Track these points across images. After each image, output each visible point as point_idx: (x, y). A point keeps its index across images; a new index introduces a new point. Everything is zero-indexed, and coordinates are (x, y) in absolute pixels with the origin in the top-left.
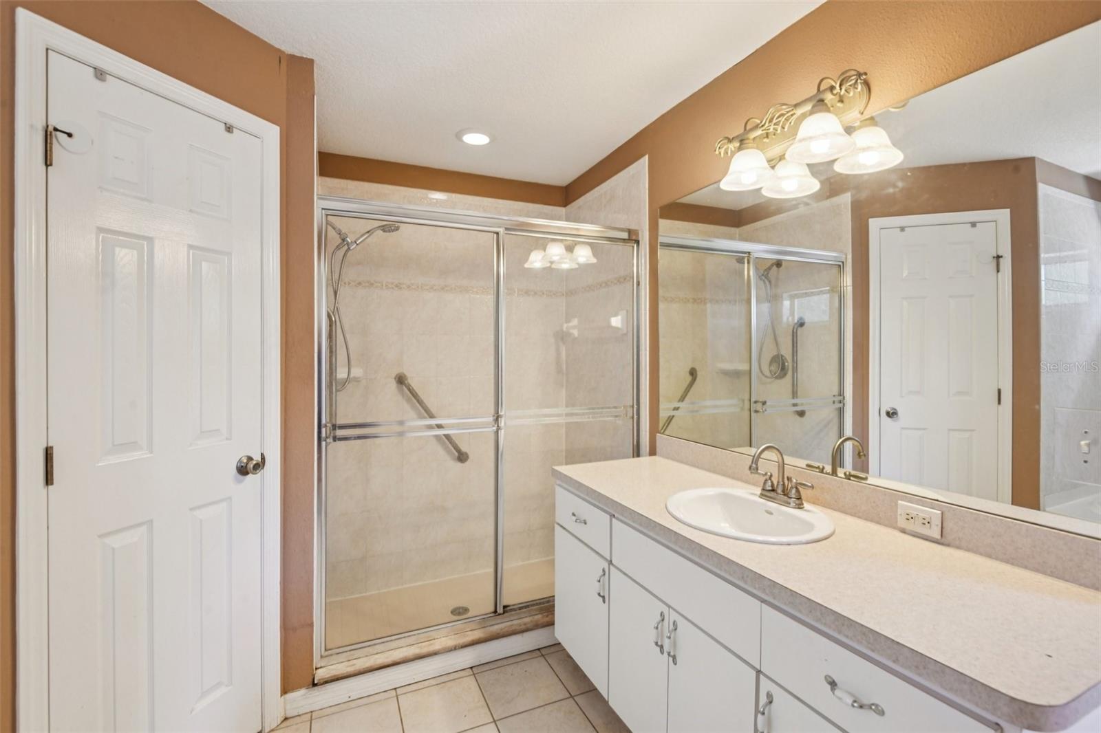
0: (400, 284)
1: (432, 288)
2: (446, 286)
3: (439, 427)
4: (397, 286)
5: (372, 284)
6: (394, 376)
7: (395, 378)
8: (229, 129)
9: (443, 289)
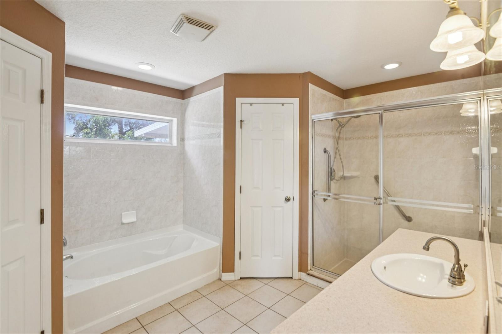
0: (376, 136)
1: (392, 136)
2: (399, 134)
3: (394, 201)
4: (375, 137)
5: (364, 138)
6: (374, 176)
7: (374, 177)
8: (283, 104)
9: (398, 136)
